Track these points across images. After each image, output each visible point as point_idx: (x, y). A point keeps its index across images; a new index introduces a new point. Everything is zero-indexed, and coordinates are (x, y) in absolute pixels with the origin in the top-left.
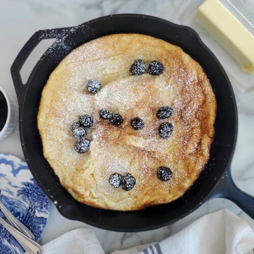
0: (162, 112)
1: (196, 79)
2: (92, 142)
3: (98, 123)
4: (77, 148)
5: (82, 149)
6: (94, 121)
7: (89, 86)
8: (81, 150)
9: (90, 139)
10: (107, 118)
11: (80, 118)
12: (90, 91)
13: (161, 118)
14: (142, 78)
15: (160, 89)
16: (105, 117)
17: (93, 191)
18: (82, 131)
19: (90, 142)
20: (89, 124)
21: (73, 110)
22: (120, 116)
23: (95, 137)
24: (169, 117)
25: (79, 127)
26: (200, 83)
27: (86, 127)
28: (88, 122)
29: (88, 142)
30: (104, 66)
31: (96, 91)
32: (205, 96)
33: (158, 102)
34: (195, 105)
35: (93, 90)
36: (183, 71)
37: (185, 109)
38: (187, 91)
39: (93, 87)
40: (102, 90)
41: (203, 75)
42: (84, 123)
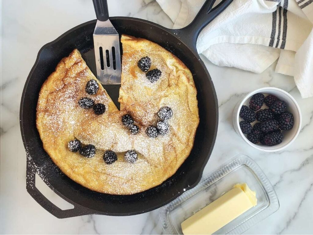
0: (88, 105)
1: (46, 116)
2: (156, 112)
3: (144, 126)
4: (170, 113)
5: (166, 111)
6: (146, 128)
7: (134, 158)
8: (168, 111)
9: (156, 116)
10: (134, 125)
11: (156, 137)
12: (136, 155)
13: (92, 101)
14: (88, 141)
15: (79, 124)
16: (135, 127)
17: (174, 72)
18: (159, 125)
19: (157, 113)
20: (151, 128)
21: (158, 146)
22: (123, 121)
23: (152, 115)
24: (85, 98)
25: (160, 130)
26: (45, 111)
27: (155, 127)
28: (151, 130)
29: (158, 114)
30: (114, 169)
31: (131, 152)
32: (47, 98)
33: (87, 115)
34: (60, 95)
35: (133, 153)
36: (52, 129)
37: (69, 97)
38: (59, 111)
39: (131, 156)
40: (126, 151)
41: (39, 115)
42: (155, 131)
